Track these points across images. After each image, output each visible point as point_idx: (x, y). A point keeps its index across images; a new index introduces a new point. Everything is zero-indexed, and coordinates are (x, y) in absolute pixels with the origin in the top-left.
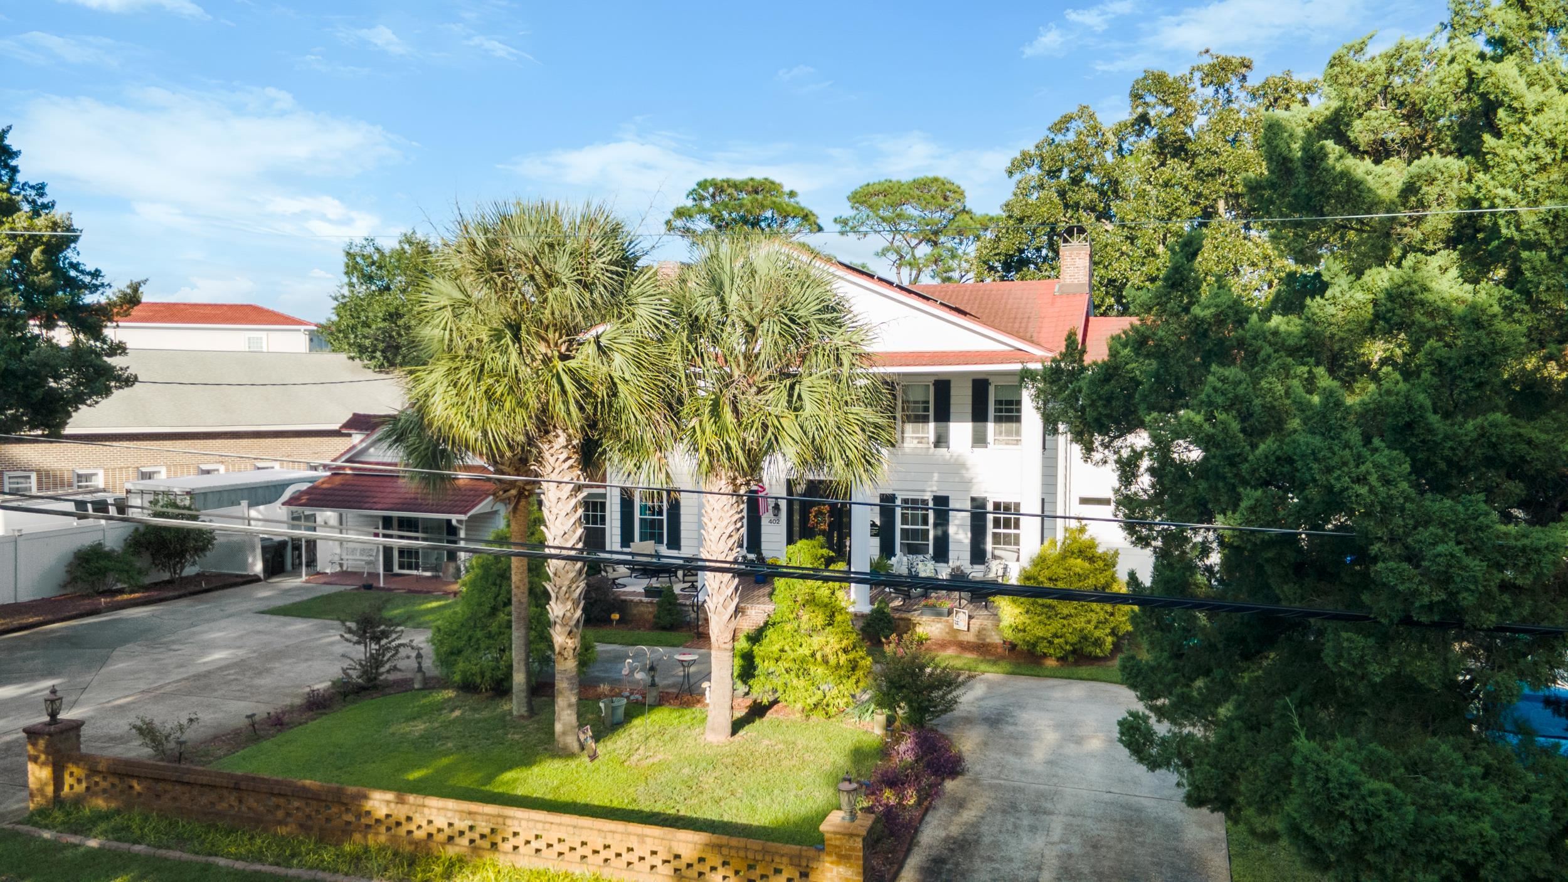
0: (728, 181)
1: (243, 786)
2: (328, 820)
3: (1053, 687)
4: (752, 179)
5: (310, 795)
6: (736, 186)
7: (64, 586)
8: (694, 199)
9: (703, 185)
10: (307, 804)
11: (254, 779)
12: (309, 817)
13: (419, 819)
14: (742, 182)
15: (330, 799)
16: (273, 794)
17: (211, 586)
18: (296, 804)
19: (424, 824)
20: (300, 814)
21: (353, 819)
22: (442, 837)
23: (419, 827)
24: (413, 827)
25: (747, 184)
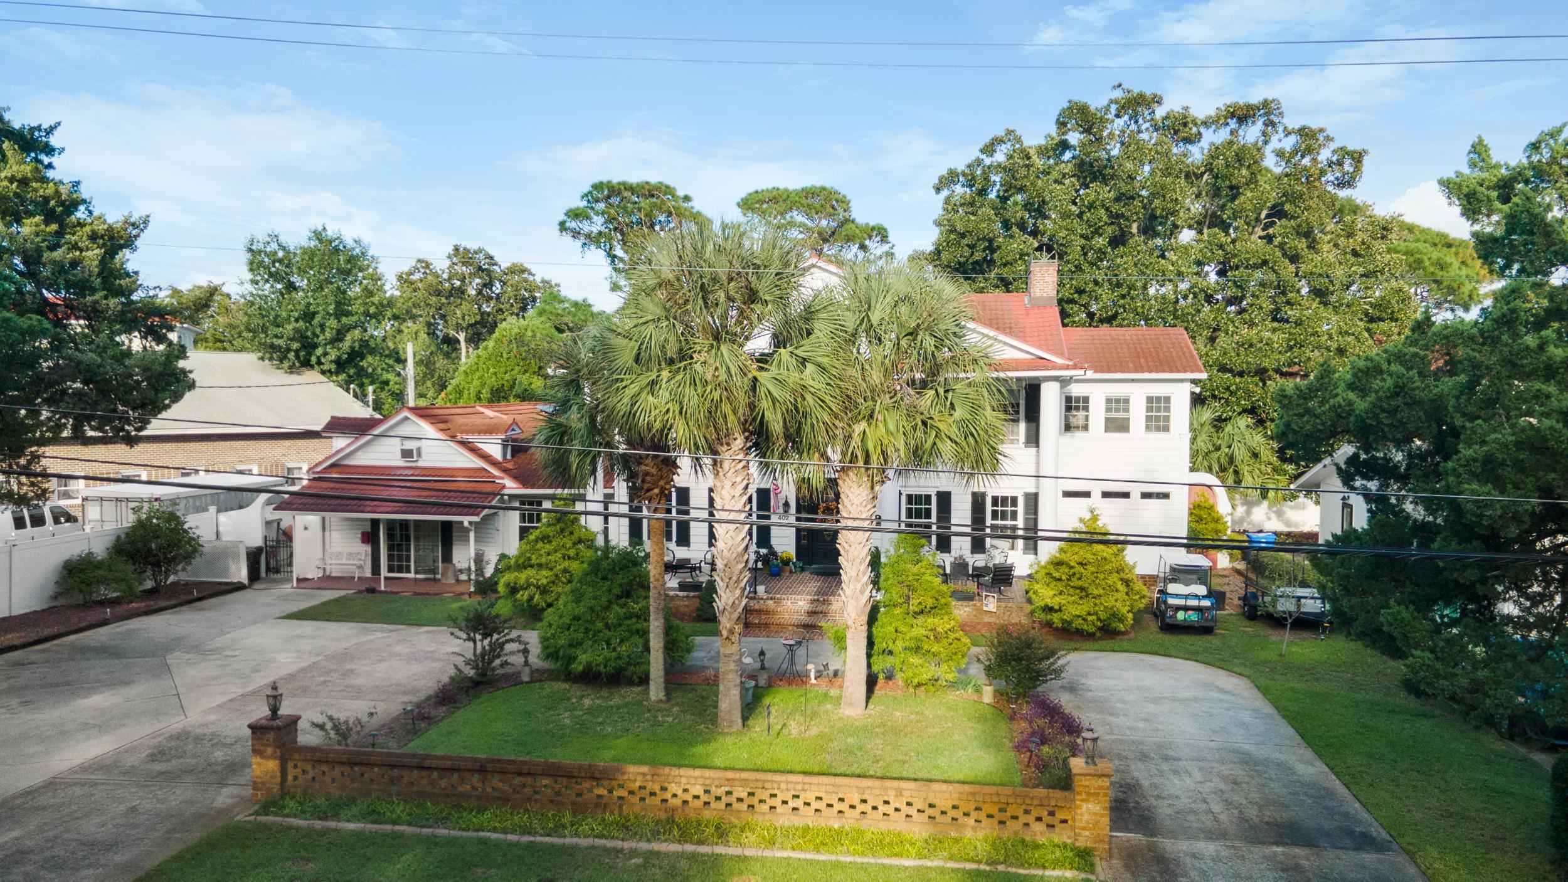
0: (624, 184)
1: (489, 767)
2: (579, 795)
3: (1096, 658)
4: (647, 183)
5: (560, 773)
6: (631, 189)
7: (55, 597)
8: (589, 201)
9: (598, 187)
10: (556, 781)
11: (499, 761)
12: (558, 794)
13: (673, 788)
14: (638, 185)
15: (583, 774)
16: (520, 774)
17: (204, 594)
18: (545, 782)
19: (679, 792)
20: (549, 791)
21: (605, 792)
22: (698, 803)
23: (675, 795)
24: (668, 796)
25: (643, 187)
